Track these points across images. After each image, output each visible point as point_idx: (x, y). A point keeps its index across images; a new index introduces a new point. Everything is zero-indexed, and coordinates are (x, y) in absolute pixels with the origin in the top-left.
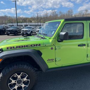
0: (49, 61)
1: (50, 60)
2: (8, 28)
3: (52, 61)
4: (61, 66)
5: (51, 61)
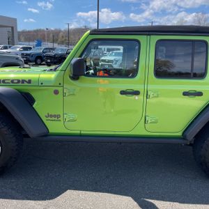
0: (49, 118)
1: (51, 116)
3: (56, 119)
4: (79, 132)
5: (53, 118)
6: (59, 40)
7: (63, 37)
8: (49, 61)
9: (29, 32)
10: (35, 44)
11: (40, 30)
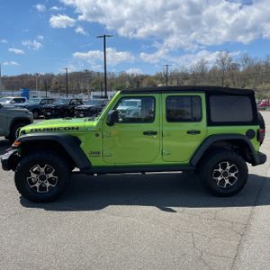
0: (92, 155)
1: (94, 153)
2: (82, 103)
3: (97, 155)
6: (52, 87)
7: (56, 83)
8: (49, 114)
9: (11, 78)
10: (20, 93)
11: (26, 75)
